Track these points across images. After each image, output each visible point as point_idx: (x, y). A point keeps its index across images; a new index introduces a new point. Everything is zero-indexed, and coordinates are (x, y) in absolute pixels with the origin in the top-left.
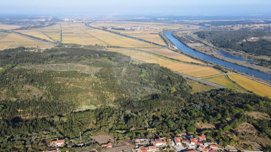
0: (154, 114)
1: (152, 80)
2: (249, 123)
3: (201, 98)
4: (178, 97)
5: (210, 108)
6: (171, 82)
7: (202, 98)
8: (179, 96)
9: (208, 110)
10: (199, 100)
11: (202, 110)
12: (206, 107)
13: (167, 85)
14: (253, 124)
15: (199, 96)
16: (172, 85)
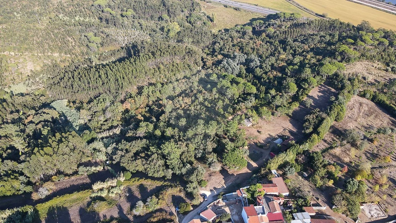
0: (127, 105)
1: (125, 9)
2: (363, 95)
3: (235, 42)
4: (186, 44)
5: (264, 65)
6: (168, 11)
7: (239, 40)
8: (188, 43)
9: (258, 71)
10: (233, 46)
11: (245, 72)
12: (252, 64)
13: (161, 18)
14: (373, 99)
15: (231, 37)
16: (170, 16)
